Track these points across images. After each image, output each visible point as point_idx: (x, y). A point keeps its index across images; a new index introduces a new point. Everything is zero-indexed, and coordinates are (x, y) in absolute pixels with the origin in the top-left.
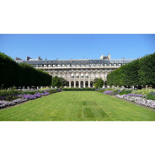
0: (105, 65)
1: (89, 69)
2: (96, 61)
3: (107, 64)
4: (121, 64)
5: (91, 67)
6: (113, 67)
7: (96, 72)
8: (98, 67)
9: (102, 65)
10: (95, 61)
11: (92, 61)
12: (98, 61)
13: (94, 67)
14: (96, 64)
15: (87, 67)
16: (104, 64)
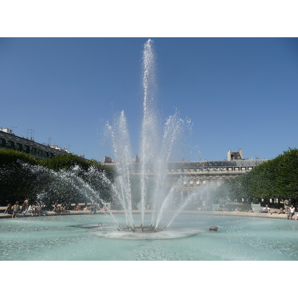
0: (230, 169)
1: (207, 175)
2: (217, 163)
3: (232, 168)
4: (252, 167)
5: (210, 173)
6: (240, 172)
7: (217, 178)
8: (220, 172)
9: (225, 169)
10: (215, 163)
11: (211, 163)
12: (221, 163)
13: (214, 172)
14: (216, 168)
15: (205, 172)
16: (228, 168)
